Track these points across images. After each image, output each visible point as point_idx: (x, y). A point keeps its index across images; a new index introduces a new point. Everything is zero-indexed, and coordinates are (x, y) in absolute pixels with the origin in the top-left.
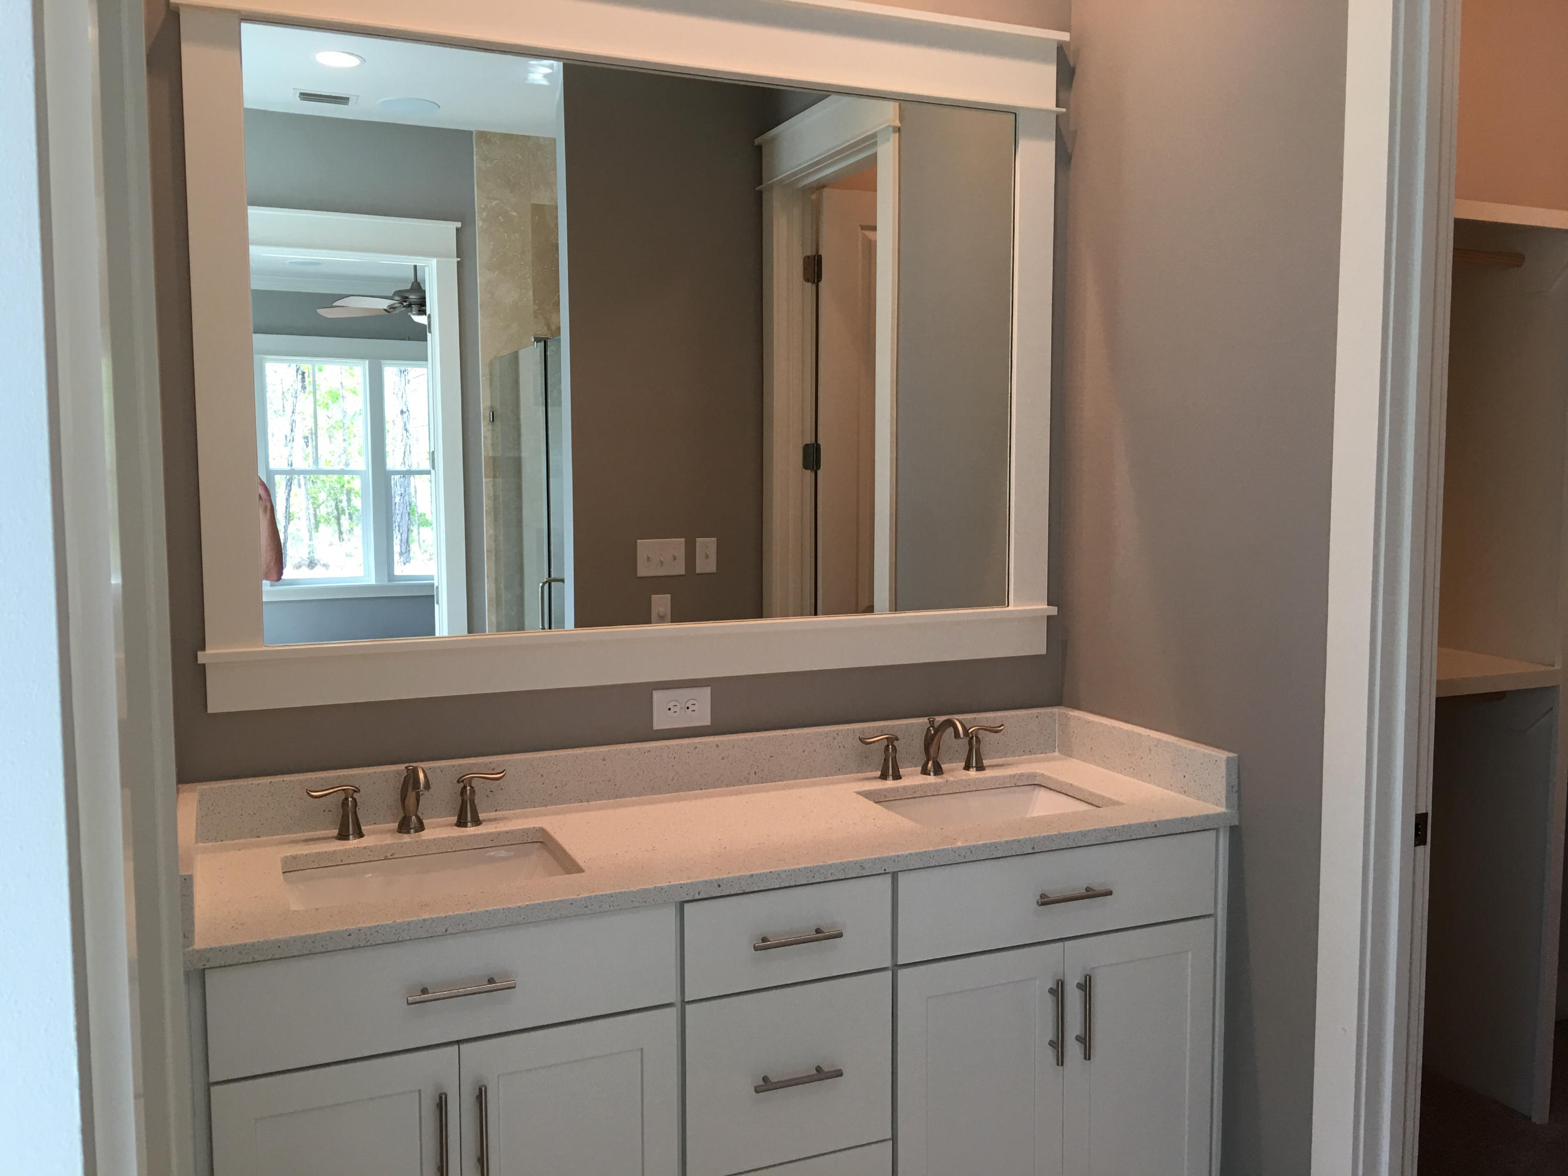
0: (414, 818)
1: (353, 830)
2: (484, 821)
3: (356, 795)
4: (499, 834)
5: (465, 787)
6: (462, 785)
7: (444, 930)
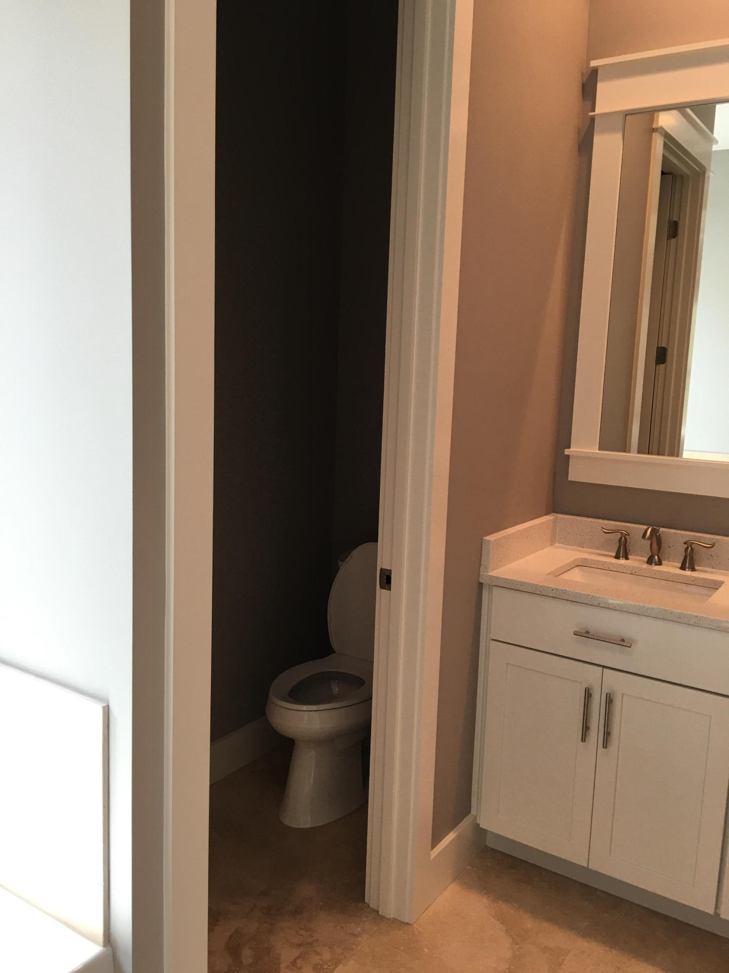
0: (656, 557)
1: (622, 555)
2: (698, 570)
3: (627, 537)
4: (698, 578)
5: (688, 548)
6: (686, 546)
7: (598, 604)
